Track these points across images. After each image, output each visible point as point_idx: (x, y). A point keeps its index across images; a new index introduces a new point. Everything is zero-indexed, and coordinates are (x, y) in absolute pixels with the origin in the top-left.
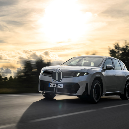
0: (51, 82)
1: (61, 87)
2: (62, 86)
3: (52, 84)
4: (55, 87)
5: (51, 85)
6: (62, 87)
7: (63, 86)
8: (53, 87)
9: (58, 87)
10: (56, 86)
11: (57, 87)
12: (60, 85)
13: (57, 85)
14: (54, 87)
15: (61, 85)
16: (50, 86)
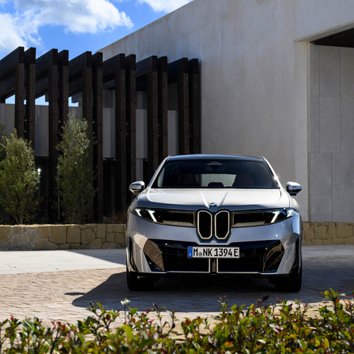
0: (195, 244)
1: (231, 254)
2: (235, 252)
3: (200, 250)
4: (213, 257)
5: (199, 252)
6: (238, 254)
7: (238, 251)
8: (205, 256)
9: (223, 257)
10: (213, 253)
11: (219, 257)
12: (228, 249)
13: (219, 251)
14: (210, 256)
15: (233, 249)
16: (195, 256)
